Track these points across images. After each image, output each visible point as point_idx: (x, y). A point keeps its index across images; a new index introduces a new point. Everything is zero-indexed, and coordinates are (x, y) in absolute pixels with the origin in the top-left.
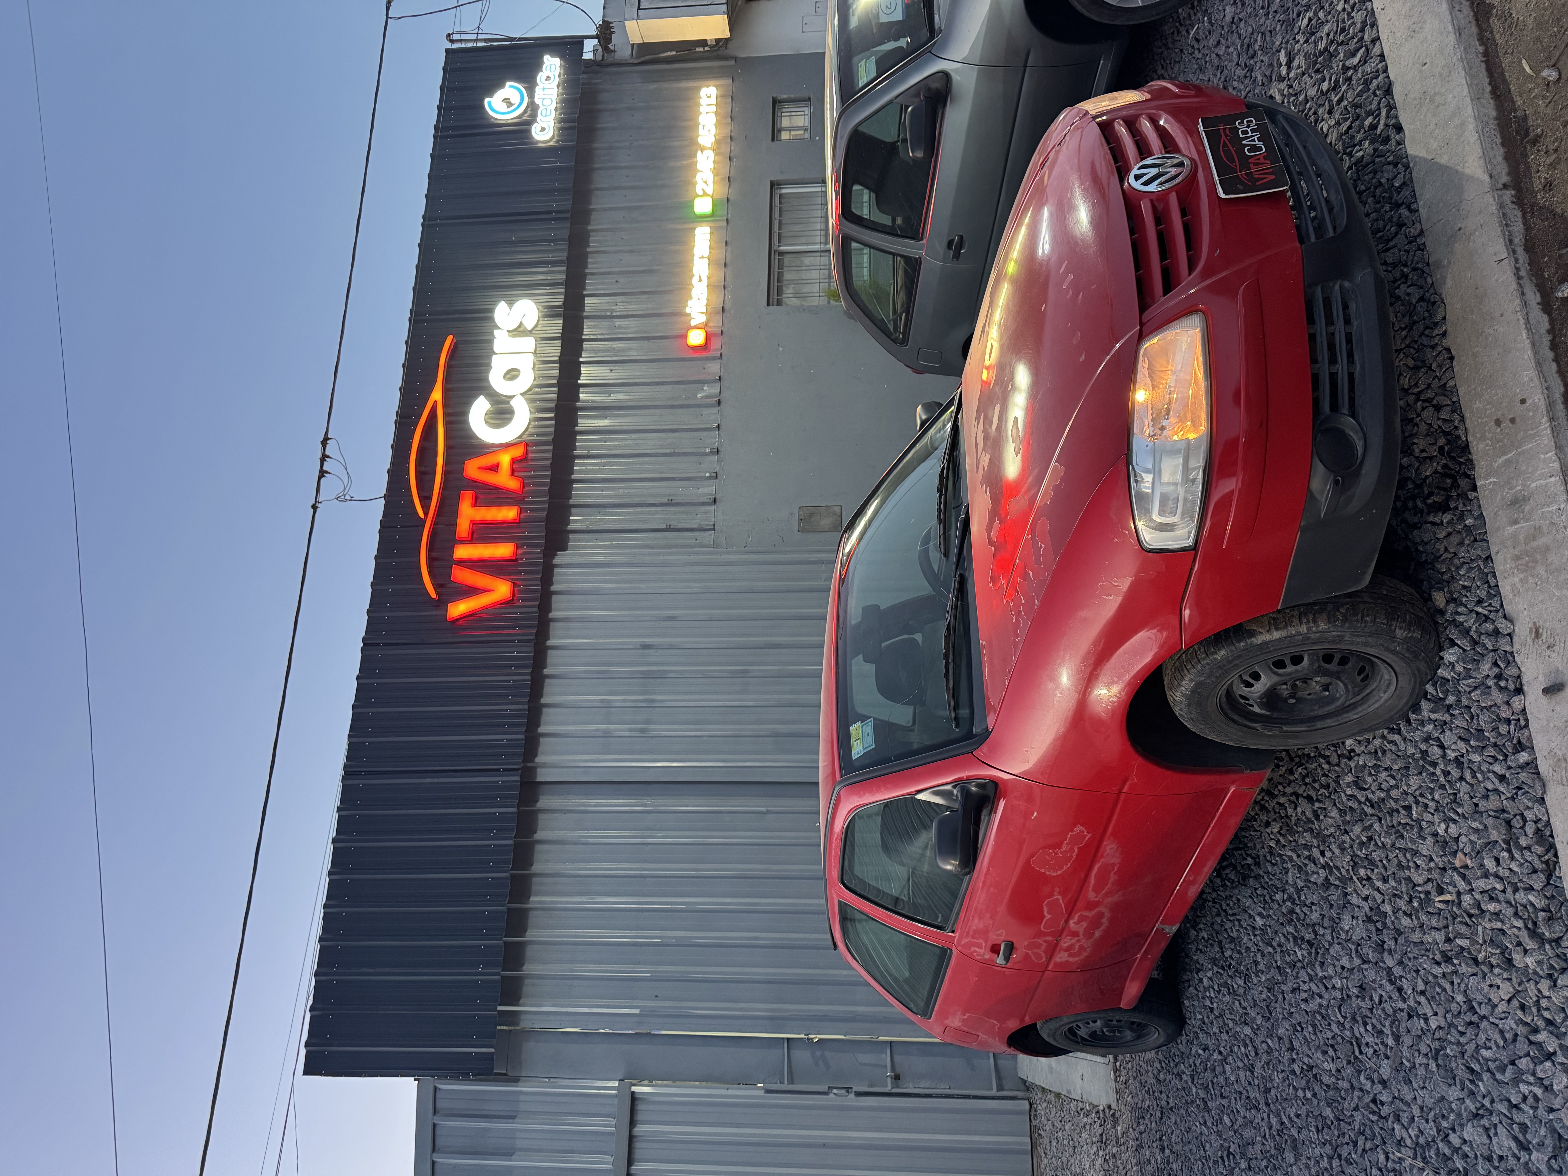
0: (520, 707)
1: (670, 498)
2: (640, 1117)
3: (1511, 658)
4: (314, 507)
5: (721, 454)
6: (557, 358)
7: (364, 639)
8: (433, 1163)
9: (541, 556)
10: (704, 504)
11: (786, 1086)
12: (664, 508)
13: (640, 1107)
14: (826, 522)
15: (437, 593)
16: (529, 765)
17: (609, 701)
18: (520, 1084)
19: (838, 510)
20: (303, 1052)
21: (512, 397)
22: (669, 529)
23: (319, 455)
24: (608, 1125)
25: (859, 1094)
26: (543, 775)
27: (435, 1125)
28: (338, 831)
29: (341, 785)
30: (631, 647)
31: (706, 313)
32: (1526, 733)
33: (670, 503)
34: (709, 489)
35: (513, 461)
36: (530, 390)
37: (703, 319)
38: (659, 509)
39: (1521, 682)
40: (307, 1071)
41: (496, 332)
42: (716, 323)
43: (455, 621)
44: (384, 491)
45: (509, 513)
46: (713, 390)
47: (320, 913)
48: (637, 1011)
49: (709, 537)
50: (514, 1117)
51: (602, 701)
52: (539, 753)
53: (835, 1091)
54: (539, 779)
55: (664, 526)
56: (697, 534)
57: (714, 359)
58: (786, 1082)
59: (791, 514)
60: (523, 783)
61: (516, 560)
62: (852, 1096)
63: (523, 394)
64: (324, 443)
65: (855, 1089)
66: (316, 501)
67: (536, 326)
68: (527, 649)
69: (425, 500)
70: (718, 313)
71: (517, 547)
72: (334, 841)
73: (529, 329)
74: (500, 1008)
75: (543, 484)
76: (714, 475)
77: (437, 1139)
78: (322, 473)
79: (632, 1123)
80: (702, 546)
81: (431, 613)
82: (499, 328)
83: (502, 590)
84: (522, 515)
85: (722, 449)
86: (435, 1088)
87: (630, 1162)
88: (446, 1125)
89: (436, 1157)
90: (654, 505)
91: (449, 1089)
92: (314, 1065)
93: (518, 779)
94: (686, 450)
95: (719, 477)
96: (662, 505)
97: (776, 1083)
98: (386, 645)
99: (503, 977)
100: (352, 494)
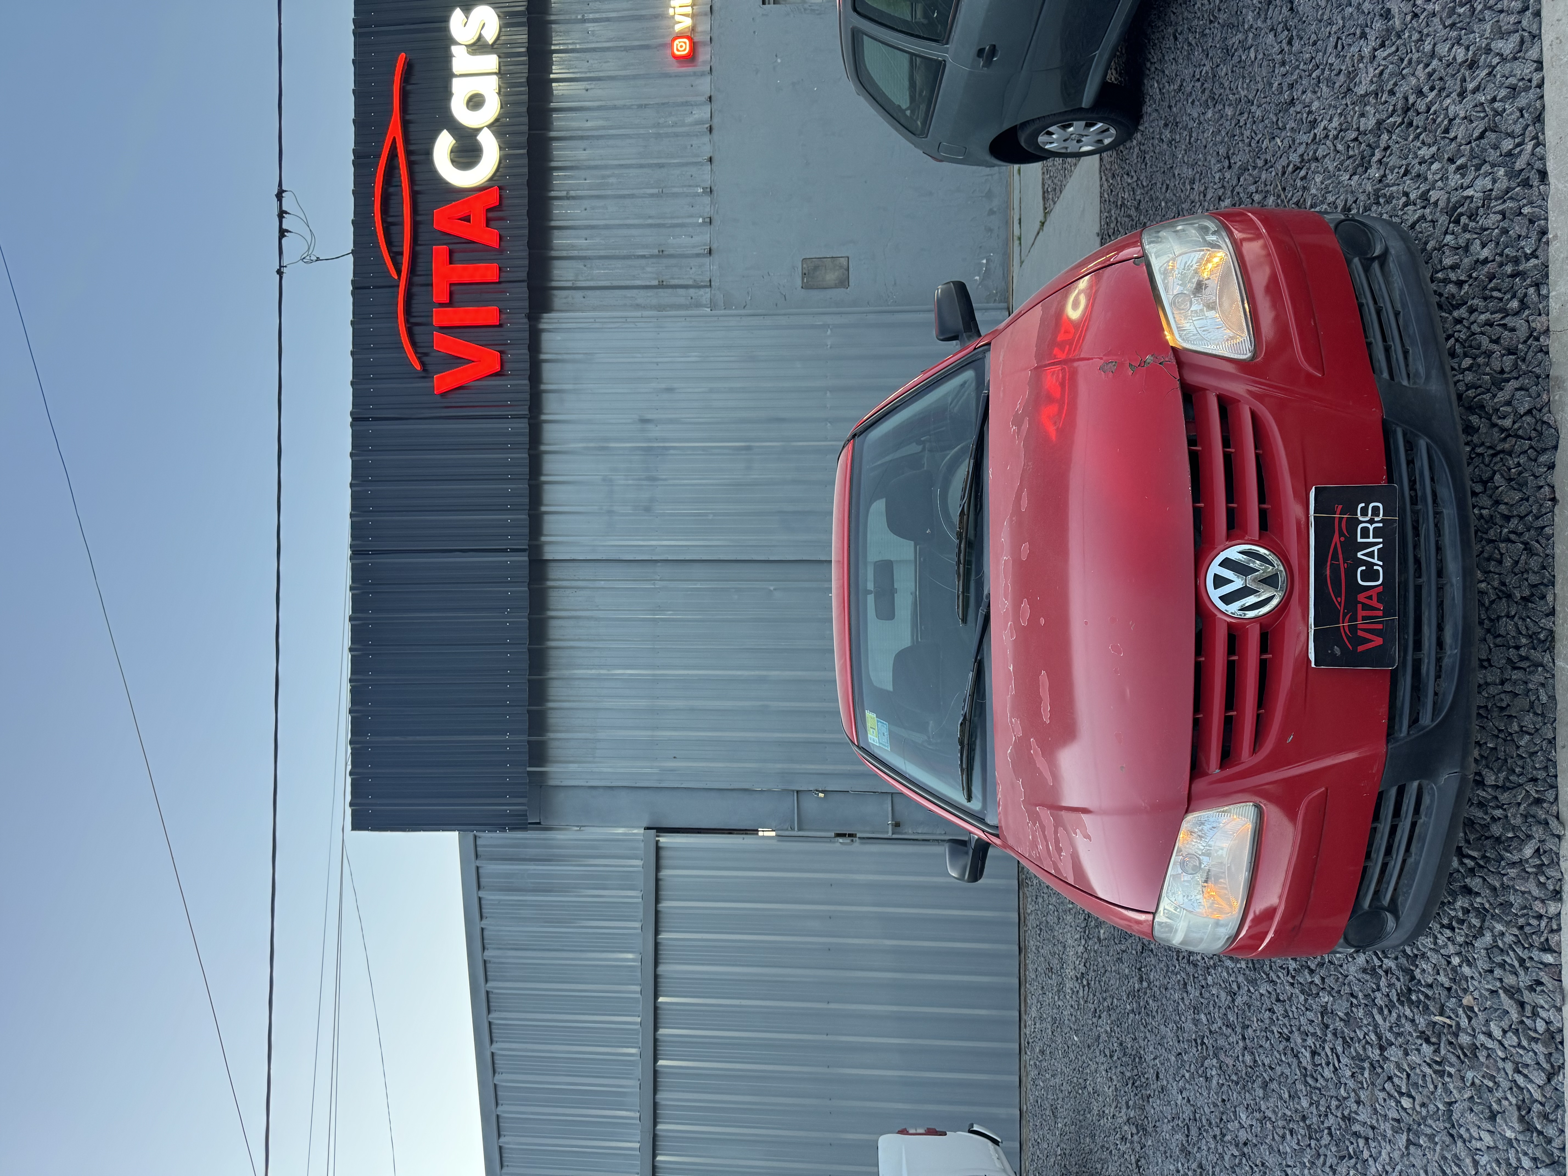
0: (520, 486)
1: (661, 249)
2: (664, 862)
3: (1555, 860)
4: (280, 272)
5: (715, 193)
6: (524, 80)
7: (352, 414)
8: (480, 899)
9: (526, 320)
10: (698, 255)
11: (796, 833)
12: (654, 260)
13: (665, 855)
14: (831, 277)
15: (423, 364)
16: (536, 543)
18: (553, 833)
19: (844, 262)
20: (349, 811)
21: (478, 130)
22: (661, 286)
23: (276, 212)
24: (636, 867)
25: (862, 840)
26: (550, 553)
27: (477, 868)
28: (354, 610)
29: (349, 564)
30: (628, 421)
31: (693, 16)
32: (1556, 938)
33: (661, 255)
34: (703, 238)
35: (487, 209)
36: (497, 120)
37: (687, 22)
38: (649, 261)
39: (1561, 887)
40: (356, 826)
41: (454, 49)
42: (704, 26)
43: (443, 394)
44: (351, 247)
45: (488, 272)
46: (703, 113)
47: (346, 687)
48: (656, 771)
49: (705, 295)
50: (550, 861)
52: (544, 533)
53: (841, 839)
54: (548, 556)
55: (655, 283)
56: (692, 291)
57: (703, 74)
58: (796, 829)
59: (794, 267)
60: (530, 561)
61: (500, 326)
63: (489, 127)
64: (279, 196)
65: (858, 835)
66: (280, 266)
67: (498, 38)
69: (396, 257)
70: (706, 15)
71: (500, 310)
72: (351, 619)
73: (490, 42)
74: (529, 769)
75: (522, 236)
76: (708, 220)
77: (482, 880)
78: (282, 233)
79: (658, 868)
80: (698, 306)
81: (417, 385)
82: (457, 43)
83: (489, 360)
84: (501, 273)
85: (715, 189)
86: (475, 837)
87: (657, 901)
88: (489, 868)
89: (482, 894)
90: (643, 257)
91: (489, 838)
92: (360, 822)
93: (526, 559)
94: (675, 190)
95: (713, 221)
96: (652, 256)
97: (787, 830)
98: (375, 419)
99: (529, 742)
100: (317, 253)
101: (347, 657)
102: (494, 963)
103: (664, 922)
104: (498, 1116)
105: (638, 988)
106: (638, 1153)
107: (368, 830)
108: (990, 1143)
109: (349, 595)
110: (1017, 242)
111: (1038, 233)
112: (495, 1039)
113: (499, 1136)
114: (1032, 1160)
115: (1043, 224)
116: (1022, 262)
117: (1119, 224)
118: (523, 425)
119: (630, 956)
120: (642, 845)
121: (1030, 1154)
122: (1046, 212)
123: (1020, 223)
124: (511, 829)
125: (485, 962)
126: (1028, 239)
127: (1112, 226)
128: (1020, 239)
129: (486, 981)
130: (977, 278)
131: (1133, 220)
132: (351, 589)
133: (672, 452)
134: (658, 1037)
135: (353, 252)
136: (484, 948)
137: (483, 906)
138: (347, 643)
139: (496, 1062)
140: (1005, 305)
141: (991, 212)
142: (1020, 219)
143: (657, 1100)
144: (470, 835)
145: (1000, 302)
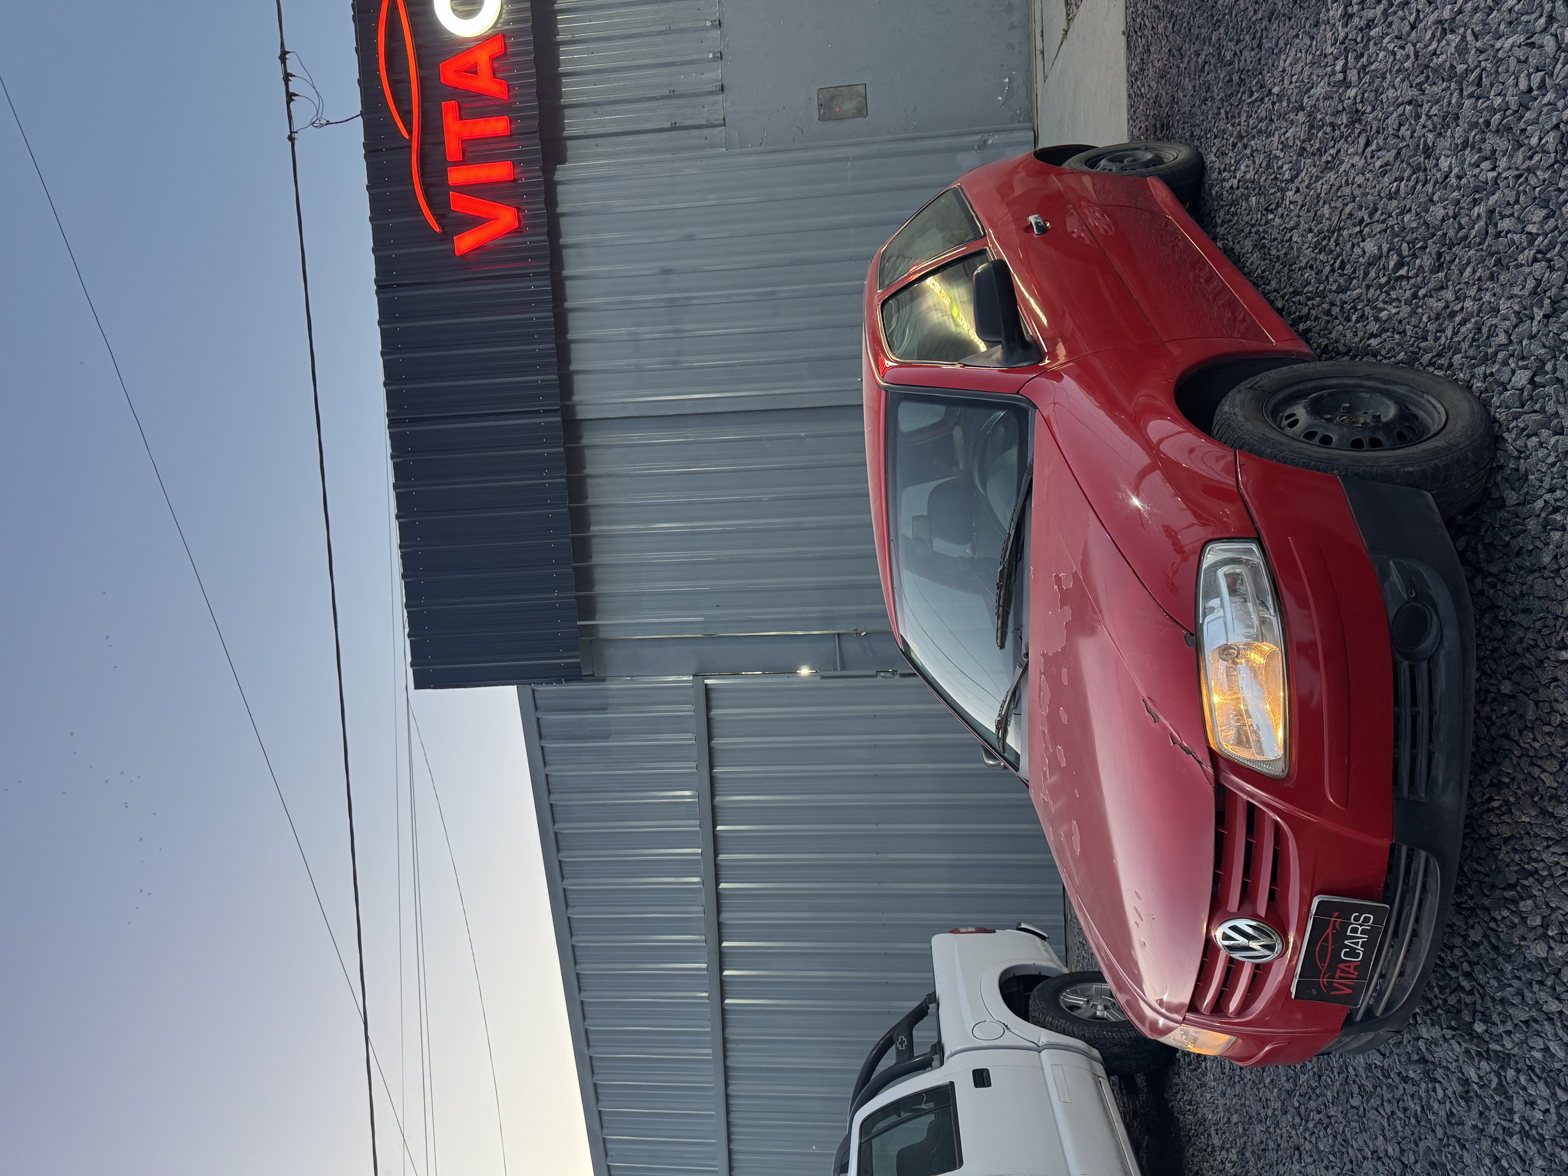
0: (547, 346)
1: (672, 89)
2: (714, 703)
4: (291, 139)
5: (724, 25)
7: (376, 281)
8: (542, 748)
9: (540, 173)
10: (710, 93)
11: (839, 673)
12: (666, 102)
13: (714, 695)
14: (849, 106)
15: (442, 226)
16: (568, 403)
17: (636, 334)
18: (606, 682)
19: (861, 89)
20: (410, 671)
22: (674, 128)
23: (281, 75)
24: (688, 710)
25: (903, 675)
26: (583, 413)
27: (538, 719)
28: (396, 475)
29: (388, 432)
30: (650, 272)
33: (673, 95)
34: (714, 74)
35: (493, 58)
38: (661, 103)
40: (419, 685)
43: (463, 256)
44: (359, 108)
45: (499, 126)
48: (701, 619)
49: (719, 134)
50: (605, 709)
51: (629, 334)
52: (575, 392)
53: (882, 674)
54: (580, 416)
55: (668, 125)
56: (706, 132)
58: (839, 669)
59: (809, 99)
60: (563, 421)
61: (515, 180)
62: (897, 677)
64: (283, 57)
65: (900, 671)
66: (291, 132)
68: (544, 283)
69: (406, 116)
71: (514, 165)
72: (394, 485)
74: (579, 623)
75: (530, 85)
76: (719, 55)
77: (542, 729)
78: (290, 96)
79: (708, 708)
80: (713, 146)
81: (439, 249)
83: (507, 218)
84: (513, 126)
85: (724, 21)
86: (533, 690)
87: (710, 738)
88: (548, 718)
89: (543, 743)
90: (654, 99)
91: (545, 689)
92: (422, 681)
93: (559, 419)
94: (682, 26)
95: (724, 57)
96: (663, 97)
97: (830, 670)
98: (399, 286)
99: (577, 598)
100: (326, 116)
101: (395, 525)
102: (561, 806)
103: (718, 757)
104: (573, 946)
105: (698, 822)
106: (706, 972)
107: (431, 688)
108: (1037, 939)
109: (390, 463)
110: (1039, 57)
111: (1062, 43)
112: (566, 876)
113: (576, 963)
114: (1078, 961)
115: (1066, 32)
116: (1045, 77)
117: (1145, 18)
118: (545, 284)
119: (688, 793)
120: (691, 691)
121: (1075, 957)
122: (1069, 19)
123: (1042, 36)
124: (566, 681)
125: (551, 805)
126: (1050, 54)
127: (1138, 20)
128: (1043, 53)
129: (554, 822)
130: (1000, 98)
131: (1160, 11)
132: (392, 457)
133: (695, 302)
134: (718, 862)
135: (362, 114)
136: (549, 793)
137: (546, 754)
138: (394, 511)
139: (568, 896)
140: (1029, 125)
141: (1012, 27)
142: (1042, 32)
143: (721, 920)
144: (528, 689)
145: (1025, 122)
